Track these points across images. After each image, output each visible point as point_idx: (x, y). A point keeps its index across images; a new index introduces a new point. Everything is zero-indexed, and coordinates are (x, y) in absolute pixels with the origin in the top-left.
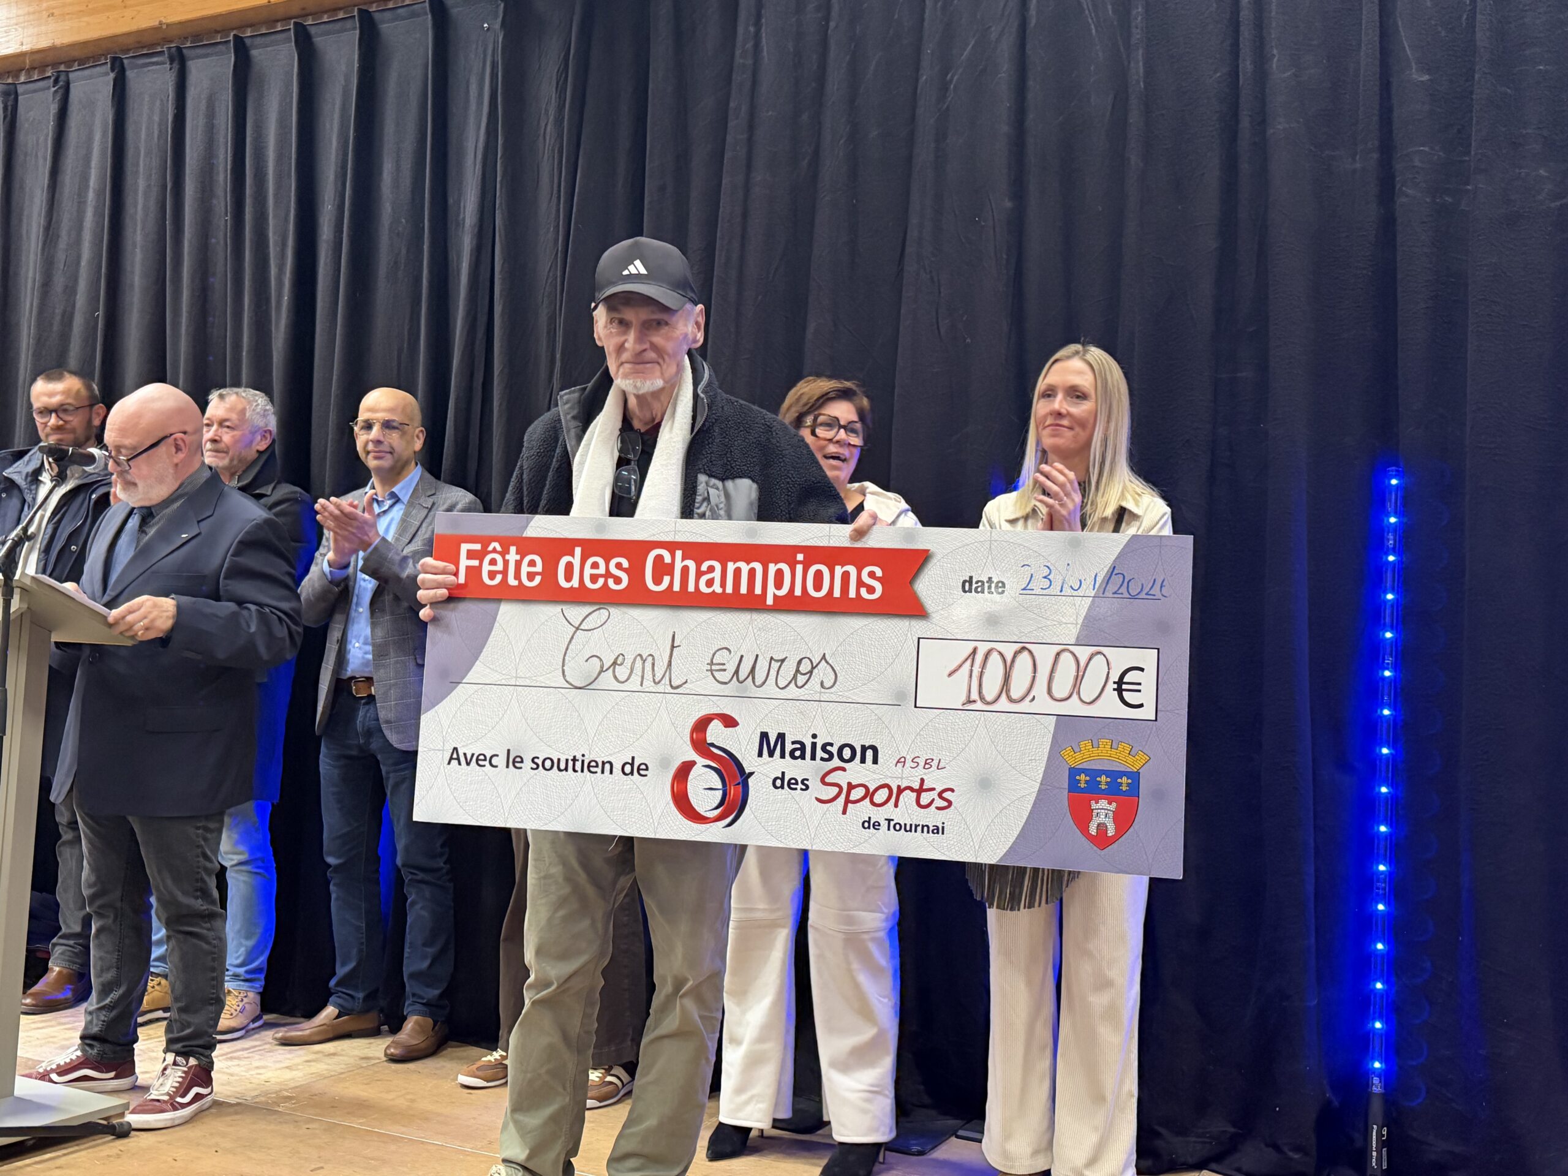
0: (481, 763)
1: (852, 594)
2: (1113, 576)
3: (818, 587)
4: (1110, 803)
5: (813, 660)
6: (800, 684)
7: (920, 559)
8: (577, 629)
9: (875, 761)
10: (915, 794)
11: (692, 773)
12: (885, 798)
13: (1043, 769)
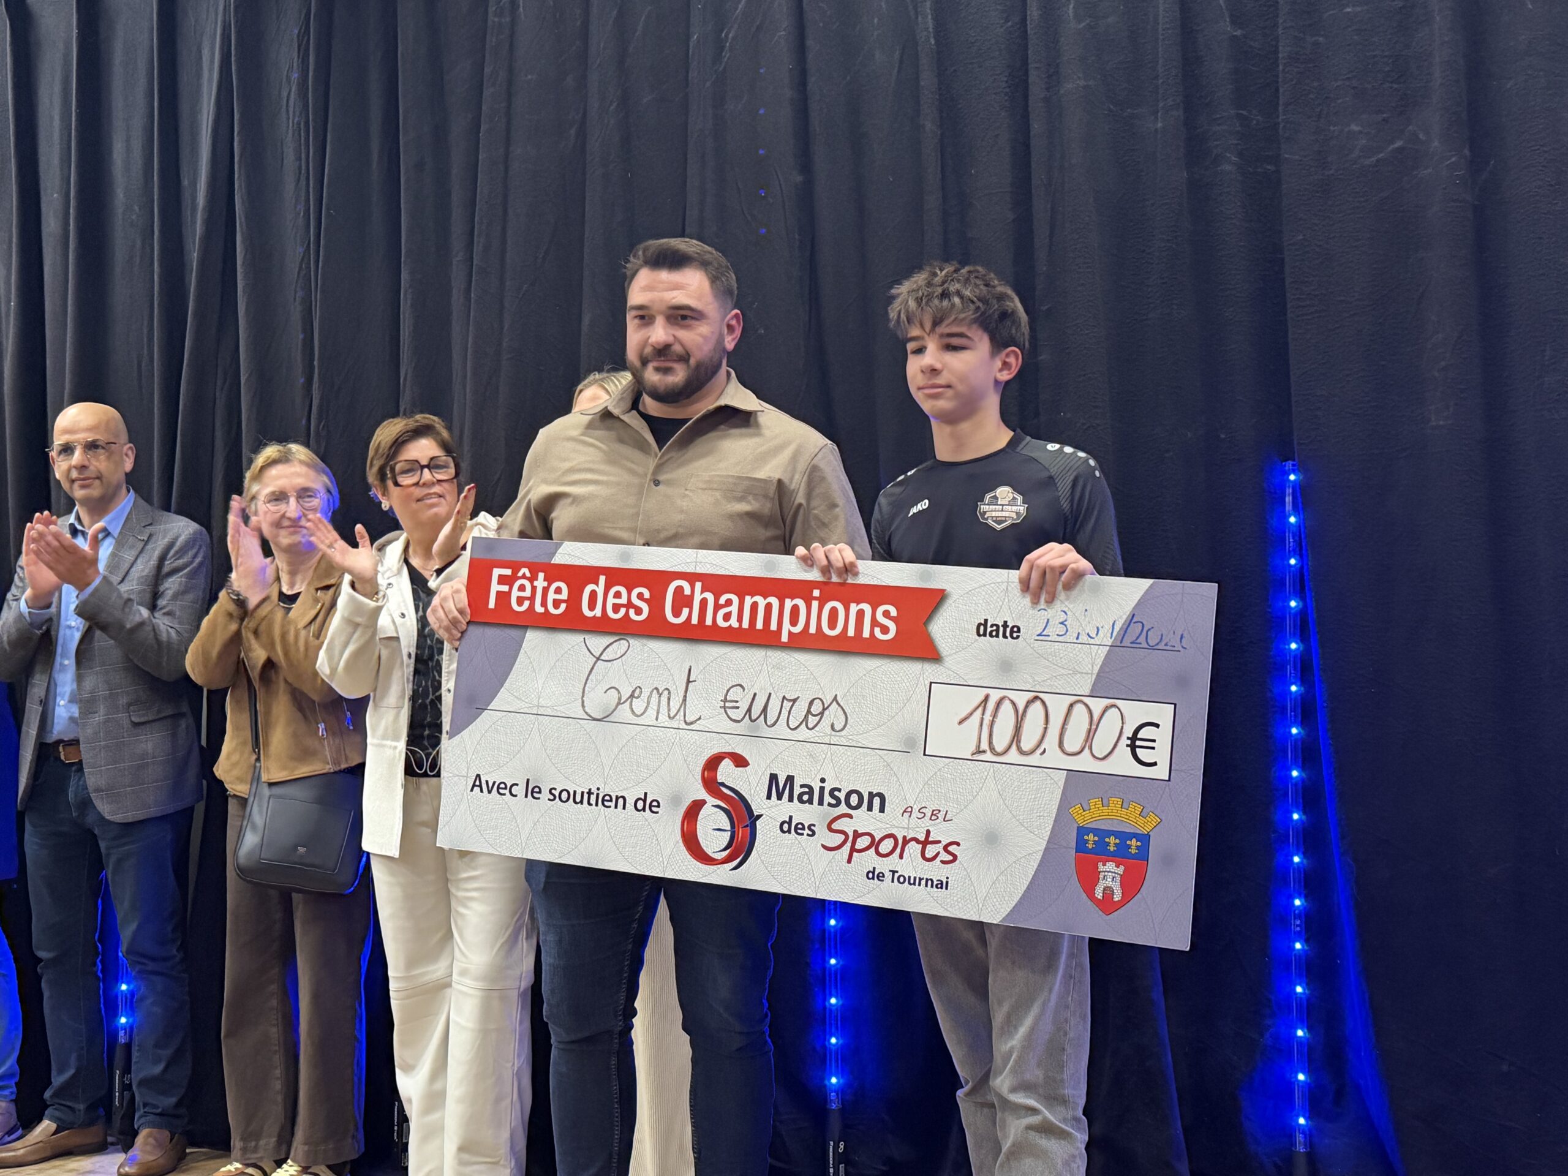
0: (501, 791)
1: (866, 634)
2: (1132, 624)
3: (832, 624)
4: (1117, 866)
5: (824, 701)
6: (810, 726)
7: (936, 599)
8: (598, 659)
9: (882, 810)
10: (921, 846)
11: (701, 812)
12: (891, 848)
13: (1051, 827)
